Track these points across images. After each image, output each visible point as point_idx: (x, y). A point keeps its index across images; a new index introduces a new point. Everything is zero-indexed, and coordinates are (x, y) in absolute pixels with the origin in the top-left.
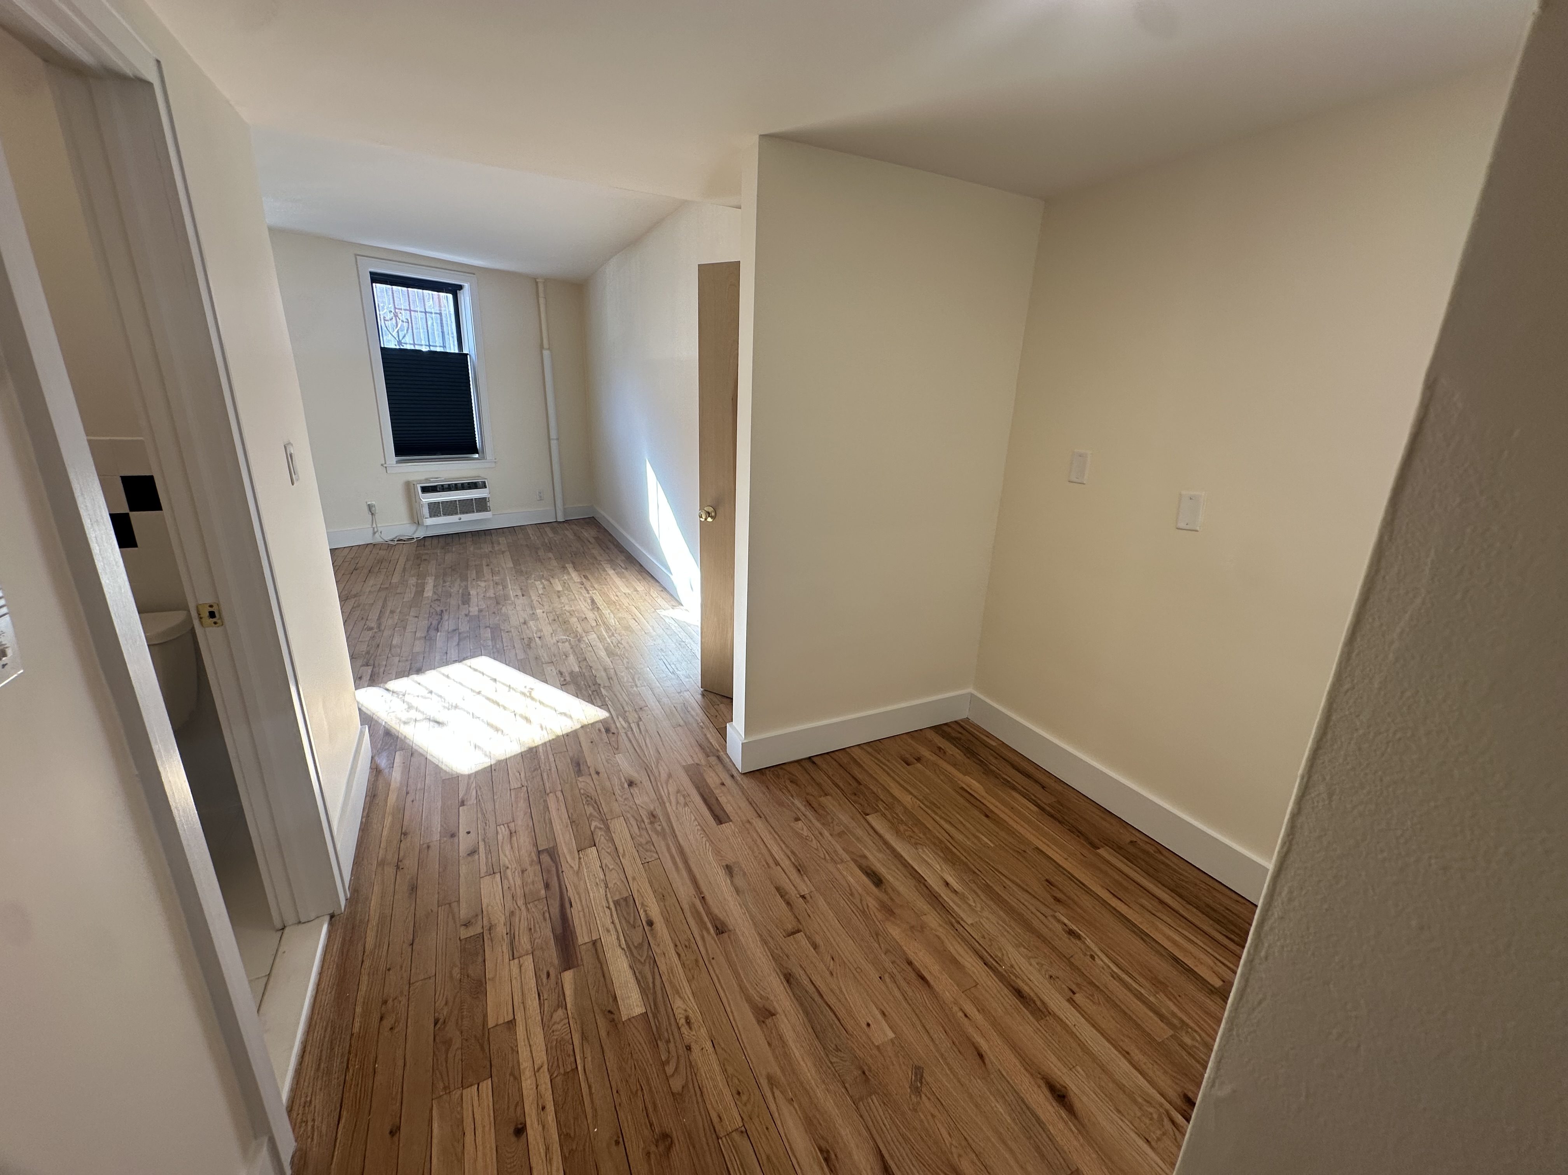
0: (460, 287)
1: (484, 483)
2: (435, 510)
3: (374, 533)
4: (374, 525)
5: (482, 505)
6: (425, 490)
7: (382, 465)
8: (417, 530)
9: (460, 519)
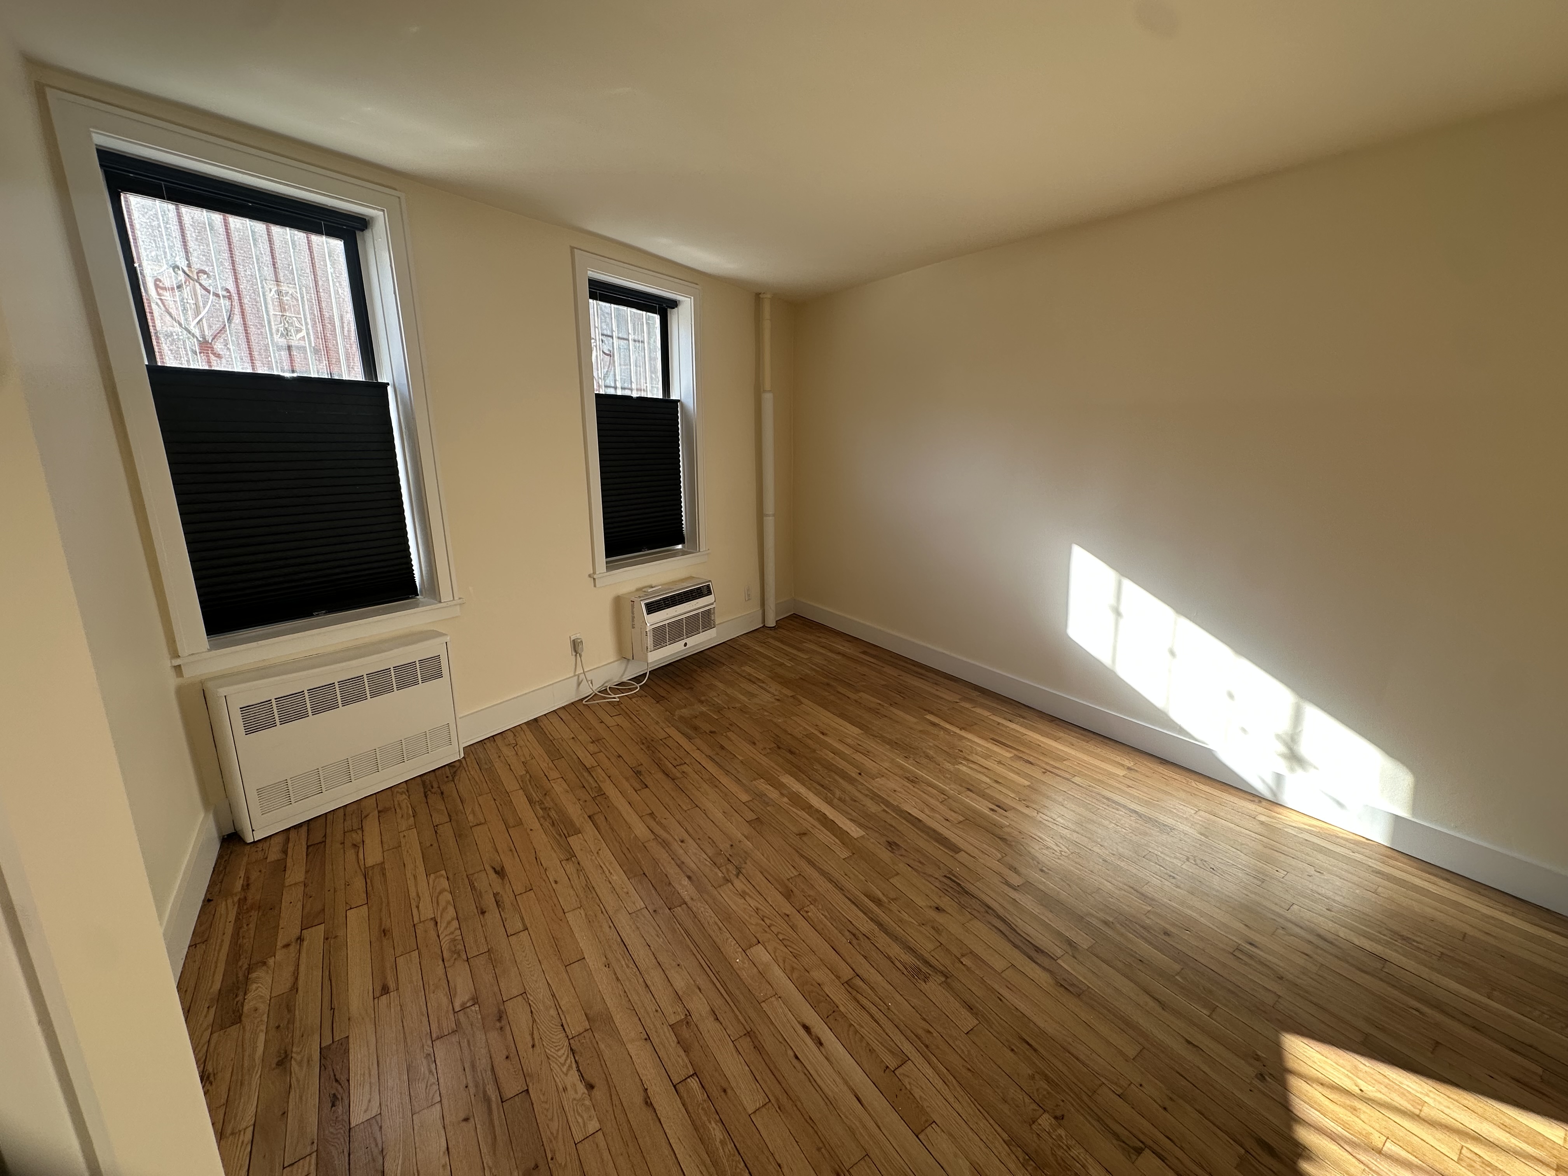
0: (674, 304)
1: (708, 586)
2: (662, 636)
3: (579, 684)
4: (579, 671)
5: (705, 620)
6: (652, 608)
7: (590, 576)
8: (626, 668)
9: (686, 645)
